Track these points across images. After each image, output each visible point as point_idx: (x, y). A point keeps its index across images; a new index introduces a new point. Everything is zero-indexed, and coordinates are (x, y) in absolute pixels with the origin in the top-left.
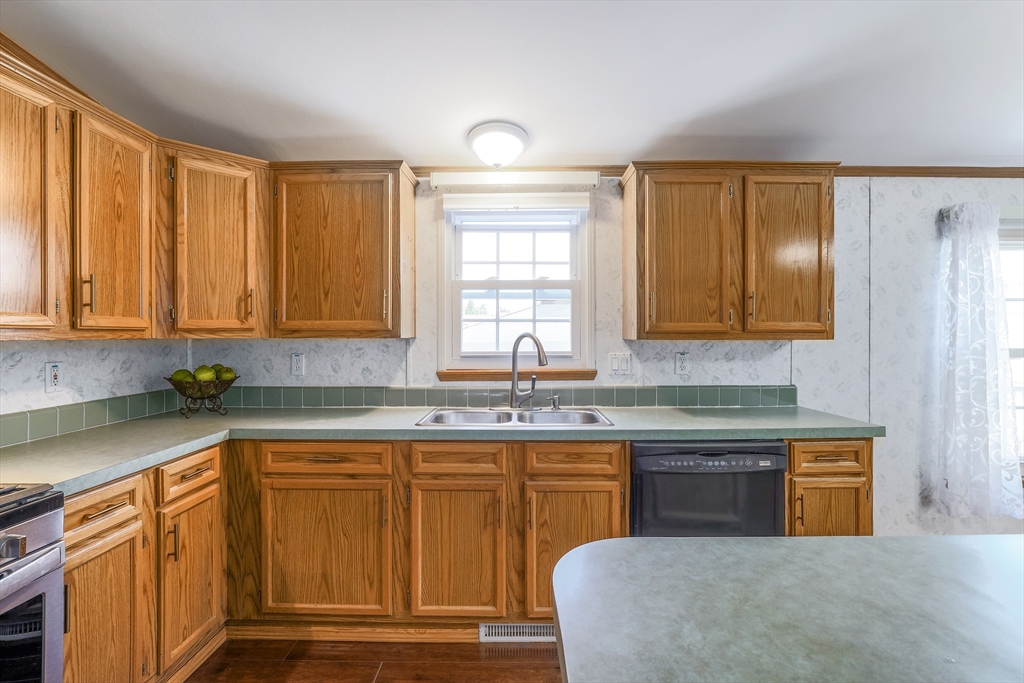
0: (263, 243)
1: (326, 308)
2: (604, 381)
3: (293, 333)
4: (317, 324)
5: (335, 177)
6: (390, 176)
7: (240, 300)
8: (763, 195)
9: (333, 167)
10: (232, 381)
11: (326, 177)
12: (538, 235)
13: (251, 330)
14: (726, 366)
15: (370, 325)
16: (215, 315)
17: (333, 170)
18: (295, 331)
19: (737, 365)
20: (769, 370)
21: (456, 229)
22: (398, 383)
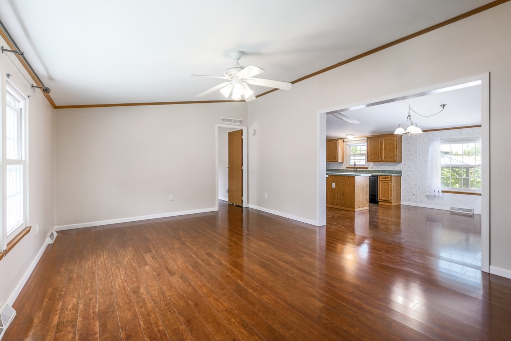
1: (330, 158)
2: (369, 169)
6: (337, 142)
12: (361, 146)
14: (389, 167)
15: (335, 160)
17: (331, 141)
19: (391, 167)
20: (396, 168)
21: (350, 146)
22: (341, 169)
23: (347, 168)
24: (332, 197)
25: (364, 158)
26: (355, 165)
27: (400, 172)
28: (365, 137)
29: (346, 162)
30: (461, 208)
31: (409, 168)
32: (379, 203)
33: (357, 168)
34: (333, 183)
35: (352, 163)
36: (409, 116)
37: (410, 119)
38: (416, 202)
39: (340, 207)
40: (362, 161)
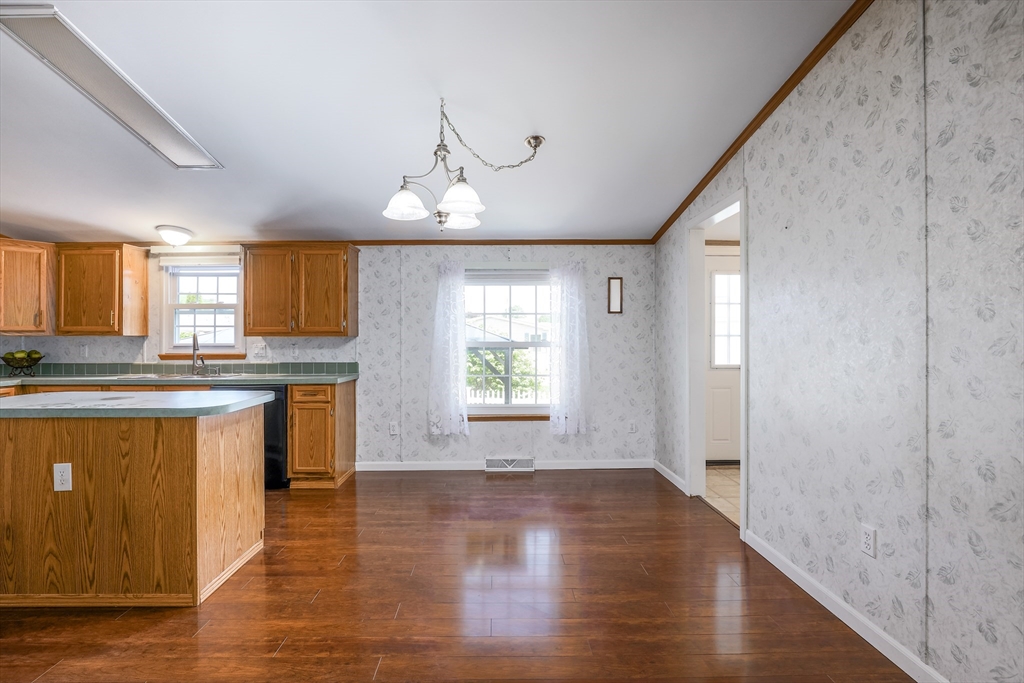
0: (52, 286)
1: (84, 320)
2: (252, 360)
3: (68, 333)
4: (79, 328)
5: (89, 252)
6: (117, 252)
7: (36, 316)
8: (309, 260)
9: (89, 246)
10: (40, 359)
11: (84, 252)
12: (220, 278)
13: (43, 331)
14: (319, 351)
15: (106, 329)
16: (20, 324)
17: (89, 248)
18: (69, 332)
19: (325, 351)
20: (343, 354)
21: (174, 275)
22: (138, 361)
23: (162, 357)
24: (50, 545)
25: (228, 319)
26: (195, 346)
27: (353, 368)
28: (234, 243)
29: (160, 333)
30: (510, 458)
31: (381, 353)
32: (293, 485)
33: (202, 358)
34: (58, 468)
35: (183, 339)
36: (442, 146)
37: (444, 159)
38: (400, 458)
39: (106, 599)
40: (222, 332)
